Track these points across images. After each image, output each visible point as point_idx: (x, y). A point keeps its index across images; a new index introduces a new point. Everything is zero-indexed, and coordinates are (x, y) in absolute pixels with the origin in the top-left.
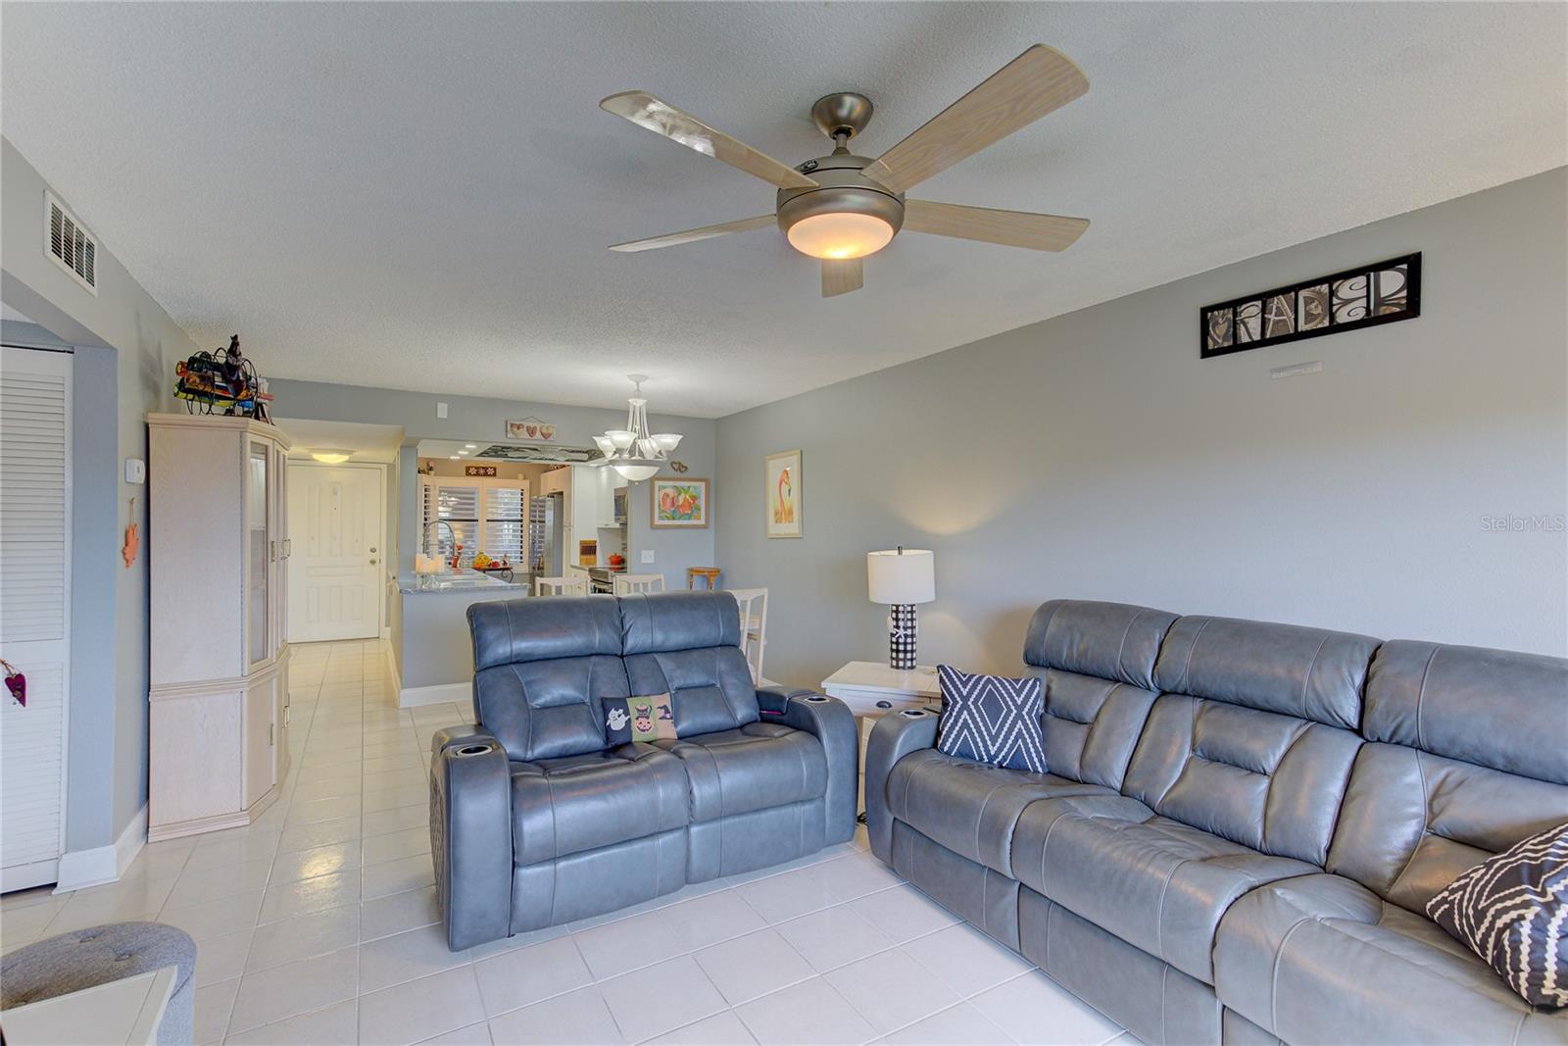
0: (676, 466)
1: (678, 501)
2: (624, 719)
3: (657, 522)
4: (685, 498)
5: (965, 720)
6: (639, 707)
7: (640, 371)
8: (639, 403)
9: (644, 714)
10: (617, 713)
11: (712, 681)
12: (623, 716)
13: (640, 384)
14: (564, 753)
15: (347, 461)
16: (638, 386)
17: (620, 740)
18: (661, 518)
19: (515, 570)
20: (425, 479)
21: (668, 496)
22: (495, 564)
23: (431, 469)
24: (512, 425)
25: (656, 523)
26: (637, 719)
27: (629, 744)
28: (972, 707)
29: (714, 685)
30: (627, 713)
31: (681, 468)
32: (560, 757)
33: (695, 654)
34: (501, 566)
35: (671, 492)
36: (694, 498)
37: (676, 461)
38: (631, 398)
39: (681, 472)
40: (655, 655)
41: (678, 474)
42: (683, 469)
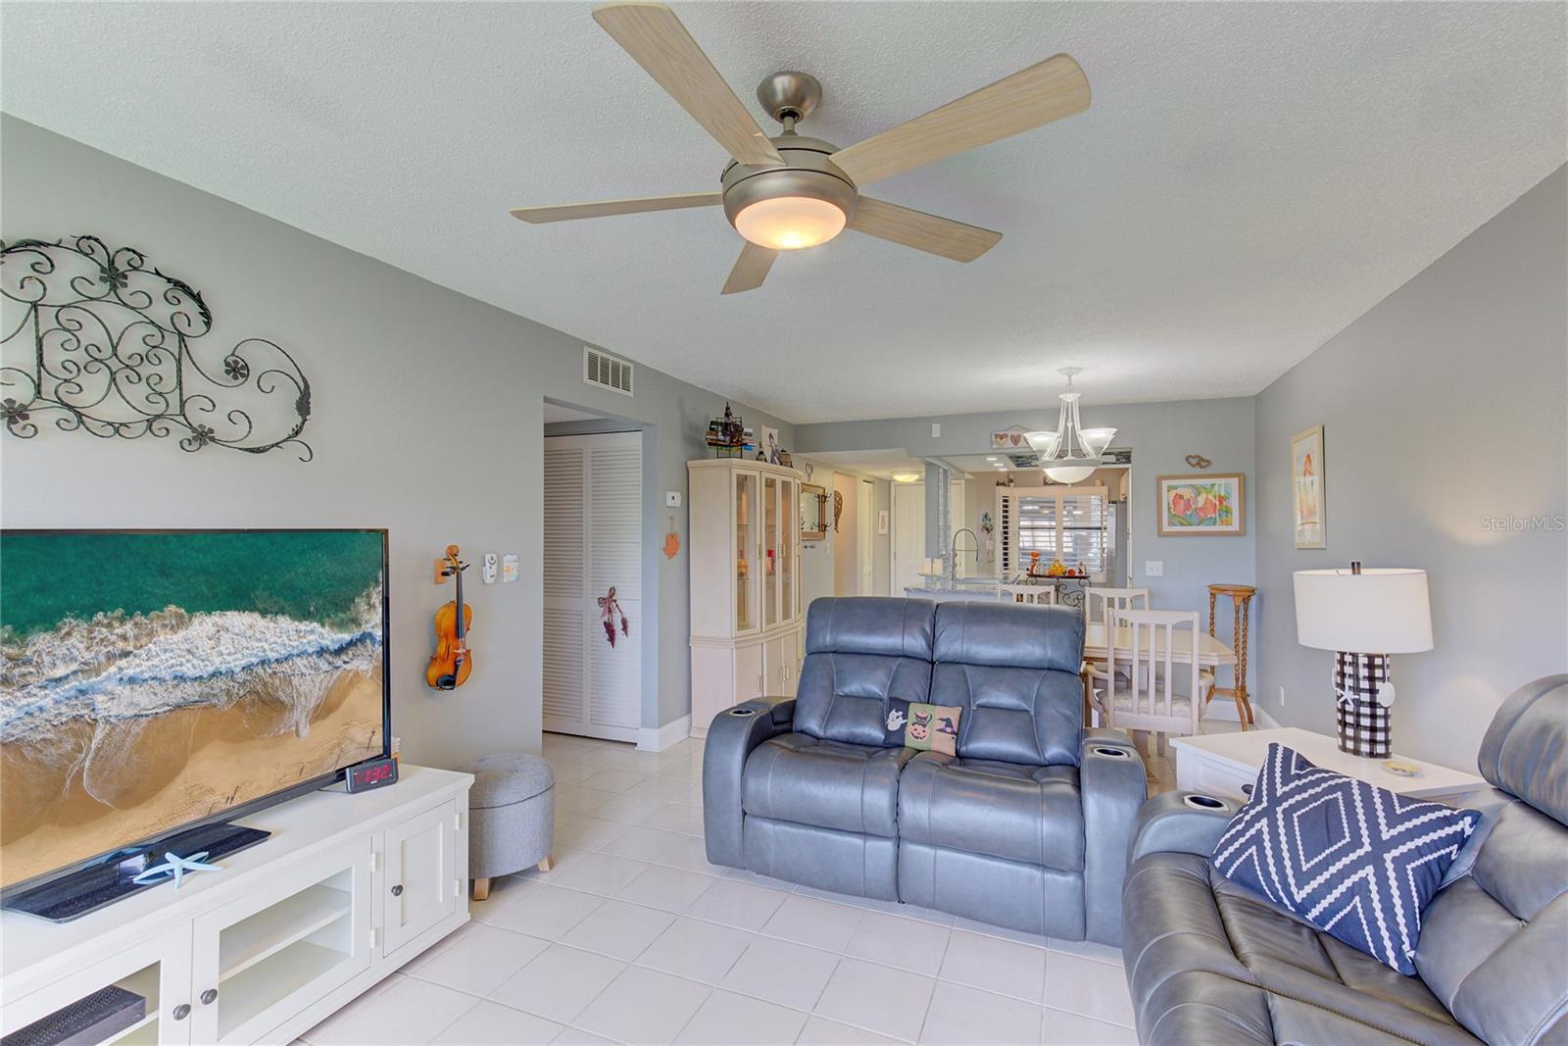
0: (1194, 461)
1: (1196, 502)
2: (901, 721)
3: (1166, 528)
4: (1207, 498)
5: (1260, 832)
6: (919, 714)
7: (1069, 362)
8: (1070, 398)
9: (922, 721)
10: (896, 714)
11: (1024, 706)
12: (901, 718)
13: (1072, 378)
14: (851, 739)
15: (917, 480)
16: (1070, 379)
17: (894, 740)
18: (1171, 524)
19: (1093, 579)
20: (1002, 491)
21: (1181, 497)
22: (1071, 571)
23: (1011, 481)
24: (996, 436)
25: (1164, 530)
26: (913, 724)
27: (901, 746)
28: (1280, 816)
29: (1027, 711)
30: (905, 717)
31: (1201, 462)
32: (847, 742)
33: (1009, 673)
34: (1077, 574)
35: (1187, 493)
36: (1221, 500)
37: (1193, 454)
38: (1062, 393)
39: (1201, 467)
40: (965, 667)
41: (1197, 470)
42: (1203, 464)
